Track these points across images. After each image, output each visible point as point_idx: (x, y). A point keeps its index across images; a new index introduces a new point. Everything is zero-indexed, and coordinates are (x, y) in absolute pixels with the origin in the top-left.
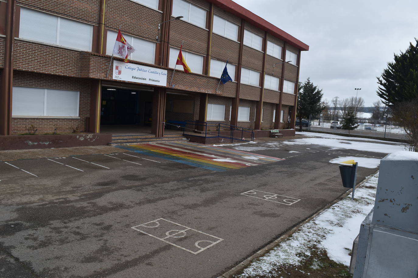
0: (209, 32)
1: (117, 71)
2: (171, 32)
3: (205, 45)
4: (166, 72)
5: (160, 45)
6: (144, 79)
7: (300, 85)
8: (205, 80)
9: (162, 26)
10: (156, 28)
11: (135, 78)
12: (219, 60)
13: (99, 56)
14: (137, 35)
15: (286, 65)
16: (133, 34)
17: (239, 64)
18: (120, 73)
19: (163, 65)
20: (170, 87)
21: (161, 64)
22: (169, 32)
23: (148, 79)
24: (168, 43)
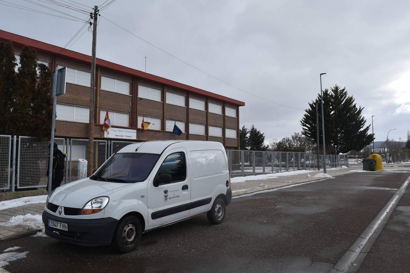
0: (163, 104)
1: (107, 133)
2: (138, 107)
3: (161, 112)
4: (135, 131)
5: (132, 115)
6: (122, 136)
7: (246, 131)
8: (161, 134)
9: (132, 104)
10: (128, 106)
11: (117, 136)
12: (172, 120)
13: (97, 125)
14: (117, 111)
15: (226, 118)
16: (115, 111)
17: (187, 121)
18: (108, 133)
19: (134, 127)
20: (139, 140)
21: (133, 127)
22: (137, 107)
23: (124, 136)
24: (136, 113)
